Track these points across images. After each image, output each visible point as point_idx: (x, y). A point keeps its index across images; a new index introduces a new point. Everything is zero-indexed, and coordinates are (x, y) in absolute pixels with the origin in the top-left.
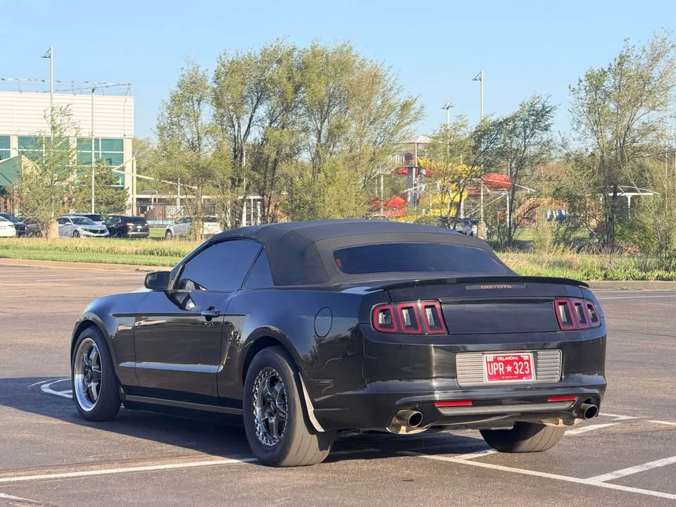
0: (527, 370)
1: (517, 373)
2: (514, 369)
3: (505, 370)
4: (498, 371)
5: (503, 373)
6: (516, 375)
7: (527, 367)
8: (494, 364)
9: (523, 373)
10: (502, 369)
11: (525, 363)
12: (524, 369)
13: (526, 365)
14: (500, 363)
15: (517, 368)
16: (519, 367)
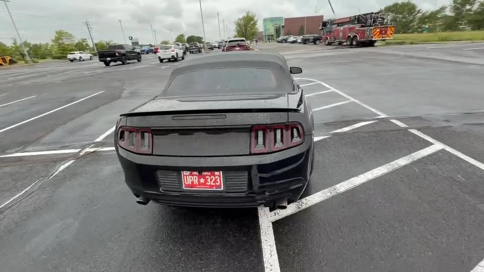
0: (218, 182)
1: (209, 184)
2: (206, 181)
3: (199, 181)
4: (192, 182)
5: (197, 183)
6: (208, 185)
7: (218, 180)
8: (190, 177)
9: (214, 184)
10: (197, 181)
11: (216, 177)
12: (215, 182)
13: (217, 179)
14: (194, 177)
15: (209, 180)
16: (211, 180)
